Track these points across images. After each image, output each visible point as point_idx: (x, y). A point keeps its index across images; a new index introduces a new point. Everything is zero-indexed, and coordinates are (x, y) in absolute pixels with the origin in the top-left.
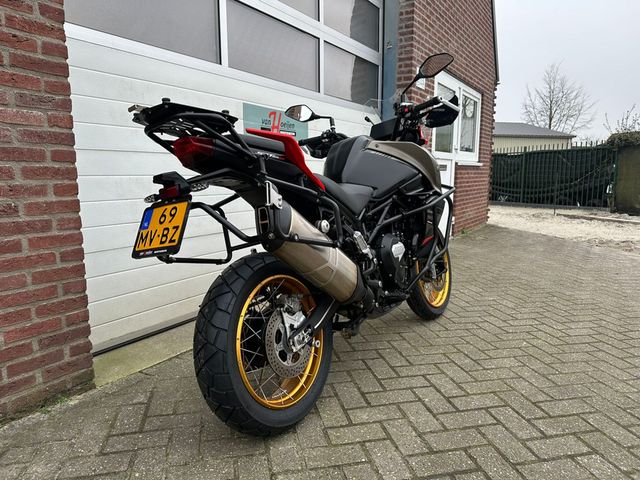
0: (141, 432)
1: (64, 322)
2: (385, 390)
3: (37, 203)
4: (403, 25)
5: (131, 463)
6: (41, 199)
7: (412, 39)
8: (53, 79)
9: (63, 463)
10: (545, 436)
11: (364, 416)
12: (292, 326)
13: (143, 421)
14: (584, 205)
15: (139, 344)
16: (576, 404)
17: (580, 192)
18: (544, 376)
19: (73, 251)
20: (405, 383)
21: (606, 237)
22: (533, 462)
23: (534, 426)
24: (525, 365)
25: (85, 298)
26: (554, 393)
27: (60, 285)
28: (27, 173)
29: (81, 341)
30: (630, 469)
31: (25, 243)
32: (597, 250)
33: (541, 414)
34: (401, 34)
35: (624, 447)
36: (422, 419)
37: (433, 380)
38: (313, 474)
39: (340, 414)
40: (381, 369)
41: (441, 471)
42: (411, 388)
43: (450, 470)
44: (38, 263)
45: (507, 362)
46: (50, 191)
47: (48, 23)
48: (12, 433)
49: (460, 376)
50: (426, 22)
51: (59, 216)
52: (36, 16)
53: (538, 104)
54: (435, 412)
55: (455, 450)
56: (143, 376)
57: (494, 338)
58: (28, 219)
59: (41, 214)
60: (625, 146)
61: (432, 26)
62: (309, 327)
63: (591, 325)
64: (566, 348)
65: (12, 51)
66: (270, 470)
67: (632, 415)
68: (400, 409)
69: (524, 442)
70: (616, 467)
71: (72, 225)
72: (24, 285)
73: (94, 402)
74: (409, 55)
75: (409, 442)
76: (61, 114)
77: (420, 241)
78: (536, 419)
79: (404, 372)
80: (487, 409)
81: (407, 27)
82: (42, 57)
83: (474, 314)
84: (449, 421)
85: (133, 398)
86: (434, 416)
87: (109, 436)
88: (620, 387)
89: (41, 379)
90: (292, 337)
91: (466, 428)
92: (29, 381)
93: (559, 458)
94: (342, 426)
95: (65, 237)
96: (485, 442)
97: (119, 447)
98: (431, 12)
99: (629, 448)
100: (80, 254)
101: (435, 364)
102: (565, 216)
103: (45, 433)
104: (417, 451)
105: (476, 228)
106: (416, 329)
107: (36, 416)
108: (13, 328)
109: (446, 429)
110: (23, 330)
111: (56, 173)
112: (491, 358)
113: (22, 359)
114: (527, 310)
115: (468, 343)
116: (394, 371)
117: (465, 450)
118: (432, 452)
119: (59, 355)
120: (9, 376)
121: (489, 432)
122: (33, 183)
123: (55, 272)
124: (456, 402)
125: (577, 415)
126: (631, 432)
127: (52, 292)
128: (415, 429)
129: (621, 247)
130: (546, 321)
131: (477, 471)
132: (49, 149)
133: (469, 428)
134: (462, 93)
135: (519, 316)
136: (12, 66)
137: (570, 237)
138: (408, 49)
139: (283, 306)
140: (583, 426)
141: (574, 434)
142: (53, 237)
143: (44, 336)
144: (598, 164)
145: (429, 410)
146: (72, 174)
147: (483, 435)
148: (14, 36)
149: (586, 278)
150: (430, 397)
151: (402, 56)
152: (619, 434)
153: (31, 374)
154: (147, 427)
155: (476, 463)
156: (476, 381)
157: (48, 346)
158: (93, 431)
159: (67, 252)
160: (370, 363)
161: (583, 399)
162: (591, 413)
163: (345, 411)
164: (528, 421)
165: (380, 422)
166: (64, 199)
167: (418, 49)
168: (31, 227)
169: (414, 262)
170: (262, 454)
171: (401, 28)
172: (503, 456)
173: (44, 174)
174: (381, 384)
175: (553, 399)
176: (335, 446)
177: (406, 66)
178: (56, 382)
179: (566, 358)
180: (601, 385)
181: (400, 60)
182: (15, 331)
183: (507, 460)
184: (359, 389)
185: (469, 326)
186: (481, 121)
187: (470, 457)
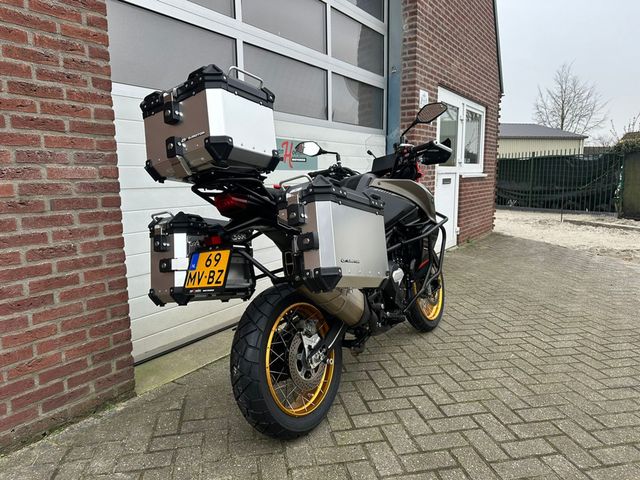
0: (179, 434)
1: (111, 341)
2: (384, 398)
3: (91, 243)
4: (407, 51)
5: (173, 460)
6: (94, 239)
7: (415, 64)
8: (103, 139)
9: (118, 459)
10: (518, 439)
11: (365, 421)
12: (310, 347)
13: (180, 425)
14: (592, 210)
15: (170, 356)
16: (550, 411)
17: (588, 197)
18: (525, 385)
19: (119, 281)
20: (402, 392)
21: (608, 246)
22: (505, 460)
23: (510, 430)
24: (510, 376)
25: (128, 320)
26: (532, 401)
27: (108, 310)
28: (84, 219)
29: (125, 357)
30: (586, 467)
31: (81, 277)
32: (596, 259)
33: (517, 419)
34: (405, 59)
35: (584, 449)
36: (415, 424)
37: (427, 390)
38: (322, 469)
39: (344, 419)
40: (382, 380)
41: (427, 467)
42: (407, 397)
43: (435, 466)
44: (91, 292)
45: (494, 373)
46: (101, 232)
47: (99, 92)
48: (73, 434)
49: (452, 386)
50: (429, 46)
51: (108, 252)
52: (90, 89)
53: (550, 104)
54: (426, 417)
55: (441, 450)
56: (175, 385)
57: (485, 350)
58: (84, 256)
59: (94, 251)
60: (632, 152)
61: (435, 50)
62: (324, 347)
63: (577, 337)
64: (550, 360)
65: (72, 119)
66: (287, 466)
67: (597, 421)
68: (396, 415)
69: (499, 444)
70: (574, 465)
71: (118, 259)
72: (81, 311)
73: (137, 408)
74: (413, 79)
75: (403, 444)
76: (109, 167)
77: (417, 265)
78: (513, 424)
79: (402, 382)
80: (471, 415)
81: (410, 52)
82: (94, 121)
83: (469, 327)
84: (437, 426)
85: (169, 405)
86: (425, 422)
87: (153, 438)
88: (592, 396)
89: (94, 390)
90: (310, 356)
91: (452, 432)
92: (84, 391)
93: (528, 457)
94: (347, 430)
95: (112, 270)
96: (467, 444)
97: (162, 446)
98: (433, 37)
99: (589, 449)
100: (124, 283)
101: (430, 375)
102: (571, 222)
103: (100, 435)
104: (408, 451)
105: (482, 237)
106: (415, 341)
107: (90, 420)
108: (71, 347)
109: (434, 433)
110: (79, 349)
111: (106, 216)
112: (481, 369)
113: (78, 374)
114: (519, 323)
115: (461, 355)
116: (394, 381)
117: (449, 450)
118: (421, 451)
119: (108, 369)
120: (69, 388)
121: (471, 435)
122: (88, 226)
123: (106, 299)
124: (446, 409)
125: (549, 420)
126: (593, 436)
127: (102, 316)
128: (408, 433)
129: (621, 256)
130: (536, 334)
131: (457, 467)
132: (100, 197)
133: (454, 431)
134: (466, 108)
135: (511, 329)
136: (72, 131)
137: (573, 245)
138: (411, 73)
139: (302, 330)
140: (552, 430)
141: (544, 437)
142: (102, 270)
143: (95, 353)
144: (605, 169)
145: (421, 416)
146: (118, 216)
147: (466, 438)
148: (73, 107)
149: (580, 290)
150: (423, 405)
151: (406, 80)
152: (582, 437)
153: (86, 385)
154: (183, 430)
155: (457, 461)
156: (465, 391)
157: (100, 361)
158: (139, 433)
159: (114, 282)
160: (372, 374)
161: (557, 407)
162: (561, 419)
163: (349, 416)
164: (506, 426)
165: (379, 426)
166: (112, 237)
167: (421, 73)
168: (86, 262)
169: (412, 284)
170: (280, 453)
171: (405, 53)
172: (480, 455)
173: (96, 217)
174: (381, 393)
175: (530, 407)
176: (340, 446)
177: (410, 89)
178: (105, 391)
179: (548, 369)
180: (575, 394)
181: (404, 83)
182: (74, 350)
183: (483, 459)
184: (362, 397)
185: (465, 339)
186: (486, 133)
187: (453, 456)
